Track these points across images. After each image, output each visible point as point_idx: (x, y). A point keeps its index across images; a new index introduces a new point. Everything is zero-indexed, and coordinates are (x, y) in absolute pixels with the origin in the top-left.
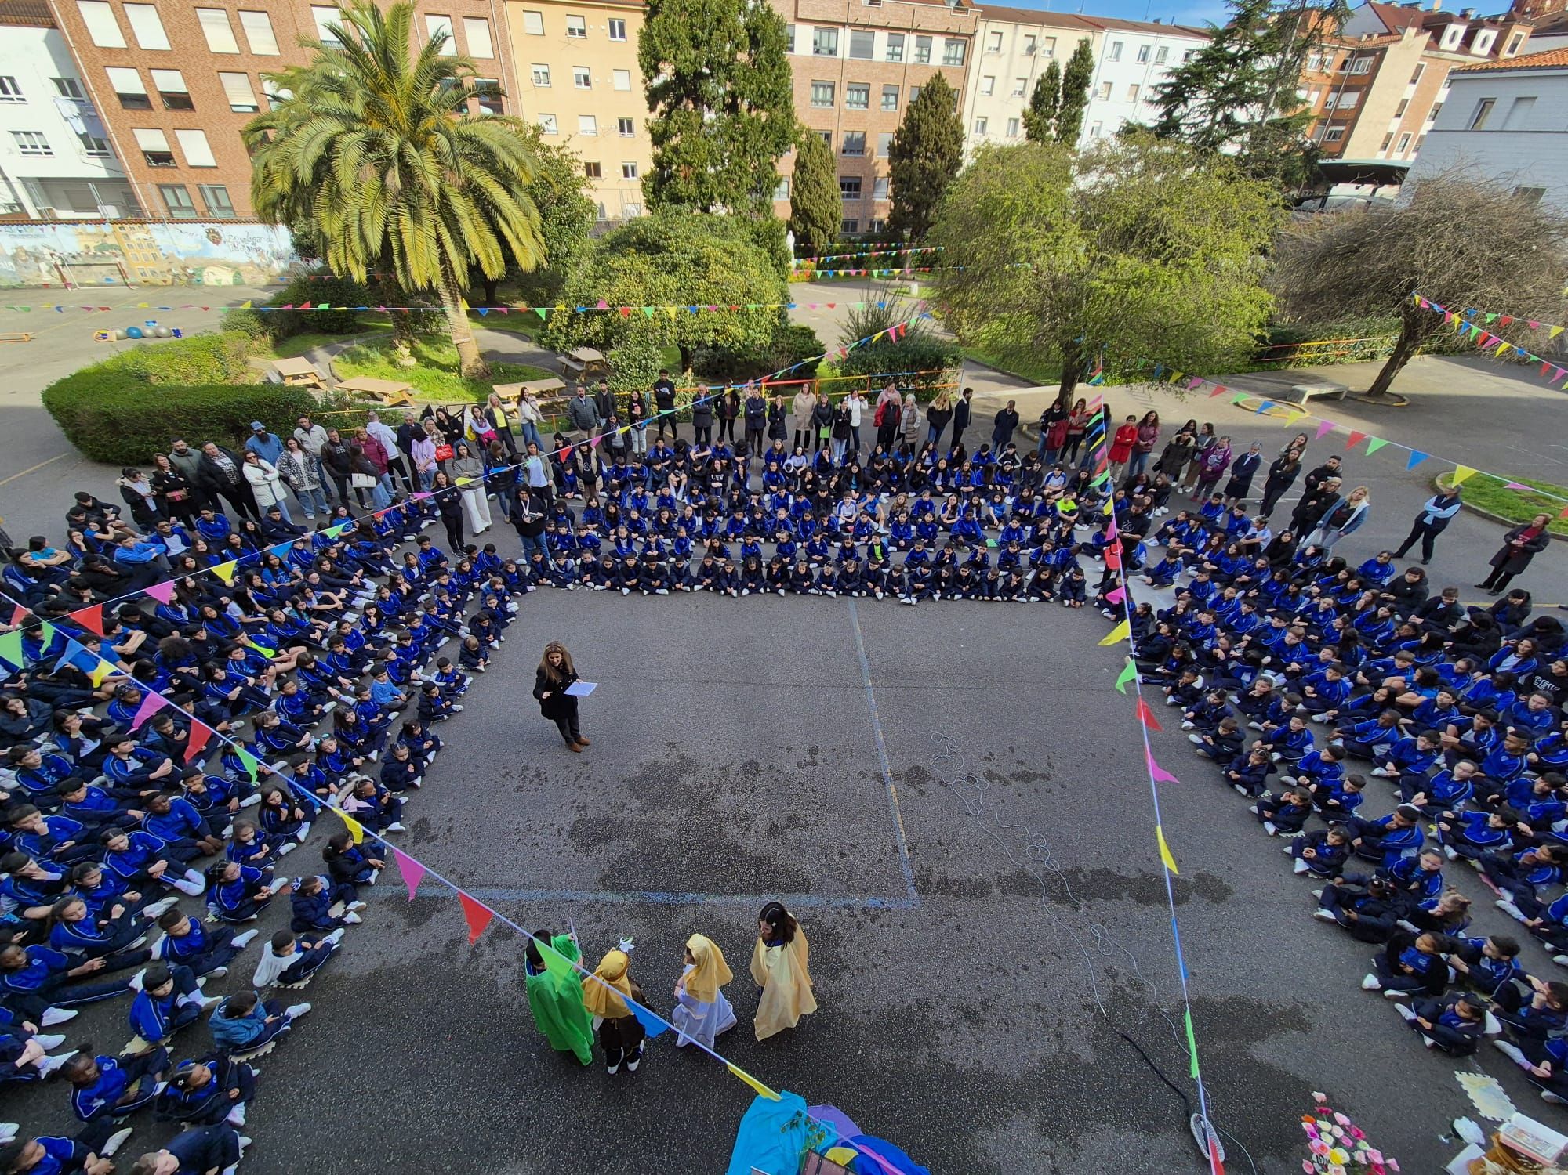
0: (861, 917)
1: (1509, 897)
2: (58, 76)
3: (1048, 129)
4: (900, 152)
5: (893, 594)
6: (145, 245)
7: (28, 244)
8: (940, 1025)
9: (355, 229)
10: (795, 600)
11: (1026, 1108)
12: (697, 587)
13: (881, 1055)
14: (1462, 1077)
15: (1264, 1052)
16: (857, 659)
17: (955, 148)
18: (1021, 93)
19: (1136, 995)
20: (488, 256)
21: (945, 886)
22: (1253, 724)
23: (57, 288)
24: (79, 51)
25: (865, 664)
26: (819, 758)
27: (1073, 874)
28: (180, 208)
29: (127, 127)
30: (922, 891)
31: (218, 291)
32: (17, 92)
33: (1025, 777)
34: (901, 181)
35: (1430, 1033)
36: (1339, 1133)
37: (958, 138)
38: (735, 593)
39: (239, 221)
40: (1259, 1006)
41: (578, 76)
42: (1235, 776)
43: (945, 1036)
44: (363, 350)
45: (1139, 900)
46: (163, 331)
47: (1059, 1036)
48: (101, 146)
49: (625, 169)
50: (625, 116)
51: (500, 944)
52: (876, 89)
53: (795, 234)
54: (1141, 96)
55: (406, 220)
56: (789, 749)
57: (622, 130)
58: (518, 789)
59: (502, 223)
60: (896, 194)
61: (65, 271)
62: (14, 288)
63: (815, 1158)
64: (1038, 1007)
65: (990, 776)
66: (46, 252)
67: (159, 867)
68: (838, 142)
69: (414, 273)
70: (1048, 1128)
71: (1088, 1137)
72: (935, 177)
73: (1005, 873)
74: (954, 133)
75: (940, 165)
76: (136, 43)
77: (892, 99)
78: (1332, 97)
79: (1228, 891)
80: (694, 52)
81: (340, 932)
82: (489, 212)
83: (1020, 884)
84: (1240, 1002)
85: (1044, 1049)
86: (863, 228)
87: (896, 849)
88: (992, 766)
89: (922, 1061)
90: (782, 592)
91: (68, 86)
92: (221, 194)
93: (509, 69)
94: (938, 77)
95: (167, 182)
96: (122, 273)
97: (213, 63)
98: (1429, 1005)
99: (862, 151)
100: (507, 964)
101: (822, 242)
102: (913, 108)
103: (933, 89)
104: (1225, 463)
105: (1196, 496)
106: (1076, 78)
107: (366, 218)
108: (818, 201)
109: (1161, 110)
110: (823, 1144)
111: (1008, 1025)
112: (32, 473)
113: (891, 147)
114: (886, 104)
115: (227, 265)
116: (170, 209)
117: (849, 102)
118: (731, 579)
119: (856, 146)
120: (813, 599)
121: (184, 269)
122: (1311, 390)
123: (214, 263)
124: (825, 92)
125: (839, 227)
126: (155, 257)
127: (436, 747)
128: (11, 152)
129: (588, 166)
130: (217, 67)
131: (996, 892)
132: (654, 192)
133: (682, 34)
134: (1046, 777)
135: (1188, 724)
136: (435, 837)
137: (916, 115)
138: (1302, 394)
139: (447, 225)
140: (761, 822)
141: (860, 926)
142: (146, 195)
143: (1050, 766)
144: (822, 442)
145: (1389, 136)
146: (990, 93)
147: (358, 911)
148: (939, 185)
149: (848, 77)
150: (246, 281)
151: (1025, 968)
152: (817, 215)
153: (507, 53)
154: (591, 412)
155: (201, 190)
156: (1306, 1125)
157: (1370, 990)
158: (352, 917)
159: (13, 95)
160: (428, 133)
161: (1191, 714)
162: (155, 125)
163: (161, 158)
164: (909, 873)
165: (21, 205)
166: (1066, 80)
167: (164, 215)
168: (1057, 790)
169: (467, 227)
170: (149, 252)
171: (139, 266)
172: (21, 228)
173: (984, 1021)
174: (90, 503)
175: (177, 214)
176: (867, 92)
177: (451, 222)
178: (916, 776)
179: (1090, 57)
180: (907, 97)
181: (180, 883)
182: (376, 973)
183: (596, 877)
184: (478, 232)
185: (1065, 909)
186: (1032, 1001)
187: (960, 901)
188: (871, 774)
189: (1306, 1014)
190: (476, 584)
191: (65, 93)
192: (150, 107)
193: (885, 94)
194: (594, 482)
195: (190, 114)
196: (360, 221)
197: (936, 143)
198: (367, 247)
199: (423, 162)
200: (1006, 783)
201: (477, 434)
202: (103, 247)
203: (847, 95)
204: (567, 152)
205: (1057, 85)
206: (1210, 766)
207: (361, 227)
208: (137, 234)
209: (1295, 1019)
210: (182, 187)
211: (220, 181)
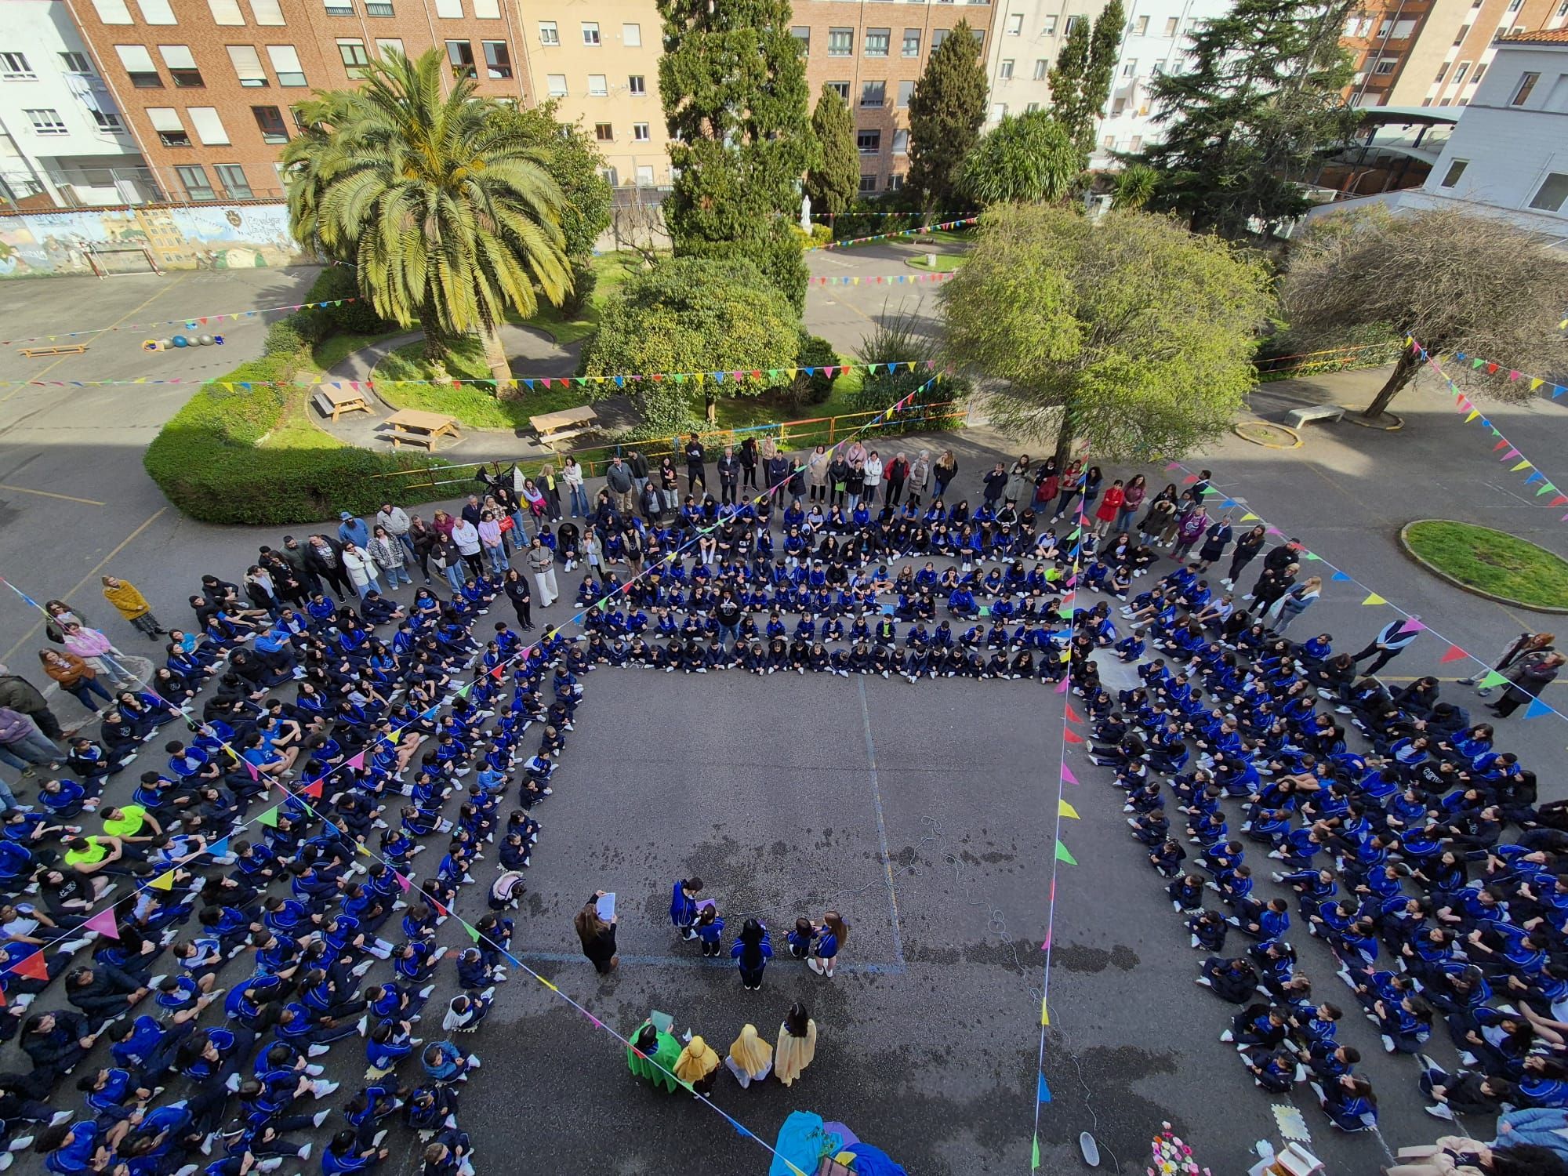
0: (862, 980)
1: (1346, 968)
2: (66, 50)
3: (1075, 91)
4: (919, 107)
5: (897, 672)
6: (168, 229)
7: (57, 232)
8: (915, 1065)
9: (399, 280)
10: (814, 675)
11: (971, 1126)
12: (730, 666)
13: (874, 1087)
14: (1276, 1108)
15: (1140, 1088)
16: (864, 741)
17: (979, 103)
18: (1051, 31)
19: (1056, 1043)
20: (521, 296)
21: (924, 954)
22: (1182, 808)
23: (88, 275)
24: (87, 29)
25: (871, 745)
26: (832, 839)
27: (1021, 945)
28: (198, 187)
29: (141, 107)
30: (908, 959)
31: (242, 273)
32: (27, 69)
33: (993, 858)
34: (920, 138)
35: (1260, 1077)
36: (1174, 1150)
37: (981, 91)
38: (762, 670)
39: (257, 203)
40: (1143, 1053)
41: (587, 33)
42: (1156, 860)
43: (918, 1073)
44: (399, 361)
45: (1068, 967)
46: (206, 339)
47: (998, 1074)
48: (114, 122)
49: (637, 129)
50: (636, 73)
51: (605, 999)
52: (897, 34)
53: (811, 199)
54: (1180, 29)
55: (445, 269)
56: (809, 831)
57: (633, 89)
58: (603, 868)
59: (533, 262)
60: (915, 150)
61: (95, 258)
62: (48, 276)
63: (828, 1161)
64: (985, 1052)
65: (966, 857)
66: (75, 240)
67: (359, 940)
68: (856, 93)
69: (455, 319)
70: (983, 1140)
71: (1010, 1146)
72: (956, 136)
73: (970, 944)
74: (977, 86)
75: (961, 122)
76: (143, 19)
77: (913, 44)
78: (1386, 25)
79: (1136, 960)
80: (714, 88)
81: (492, 989)
82: (520, 254)
83: (981, 954)
84: (1131, 1050)
85: (987, 1083)
86: (880, 186)
87: (889, 923)
88: (967, 847)
89: (901, 1092)
90: (801, 670)
91: (77, 60)
92: (236, 172)
93: (517, 29)
94: (962, 25)
95: (183, 161)
96: (148, 258)
97: (220, 37)
98: (1264, 1054)
99: (882, 102)
100: (611, 1015)
101: (838, 208)
102: (936, 57)
103: (956, 39)
104: (1200, 529)
105: (1174, 554)
106: (1105, 36)
107: (410, 271)
108: (835, 164)
109: (1196, 60)
110: (832, 1151)
111: (964, 1065)
112: (143, 533)
113: (912, 102)
114: (907, 50)
115: (249, 247)
116: (188, 190)
117: (869, 50)
118: (760, 661)
119: (875, 97)
120: (828, 677)
121: (208, 252)
122: (1307, 415)
123: (236, 246)
124: (843, 40)
125: (856, 189)
126: (179, 241)
127: (535, 830)
128: (26, 131)
129: (599, 128)
130: (225, 40)
131: (963, 960)
132: (675, 217)
133: (702, 70)
134: (1009, 858)
135: (1129, 808)
136: (547, 910)
137: (938, 69)
138: (1298, 419)
139: (482, 268)
140: (788, 899)
141: (862, 987)
142: (165, 178)
143: (1014, 848)
144: (837, 496)
145: (1446, 66)
146: (1018, 32)
147: (502, 972)
148: (960, 144)
149: (868, 22)
150: (268, 263)
151: (979, 1022)
152: (834, 179)
153: (514, 11)
154: (627, 478)
155: (217, 169)
156: (1154, 1144)
157: (1226, 1042)
158: (499, 977)
159: (23, 71)
160: (461, 181)
161: (1132, 799)
162: (167, 103)
163: (175, 138)
164: (899, 944)
165: (40, 184)
166: (1095, 39)
167: (184, 198)
168: (1017, 870)
169: (501, 270)
170: (173, 237)
171: (165, 252)
172: (49, 217)
173: (946, 1062)
174: (214, 584)
175: (197, 195)
176: (888, 38)
177: (487, 267)
178: (907, 857)
179: (1121, 12)
180: (929, 42)
181: (373, 950)
182: (521, 1021)
183: (668, 945)
184: (512, 274)
185: (1013, 974)
186: (982, 1047)
187: (936, 967)
188: (872, 854)
189: (1175, 1060)
190: (546, 664)
191: (73, 68)
192: (160, 85)
193: (907, 40)
194: (638, 558)
195: (200, 91)
196: (403, 270)
197: (958, 99)
198: (410, 296)
199: (460, 213)
200: (978, 863)
201: (530, 502)
202: (128, 234)
203: (867, 42)
204: (581, 131)
205: (1086, 43)
206: (1142, 847)
207: (404, 276)
208: (160, 219)
209: (1166, 1064)
210: (198, 166)
211: (235, 159)
